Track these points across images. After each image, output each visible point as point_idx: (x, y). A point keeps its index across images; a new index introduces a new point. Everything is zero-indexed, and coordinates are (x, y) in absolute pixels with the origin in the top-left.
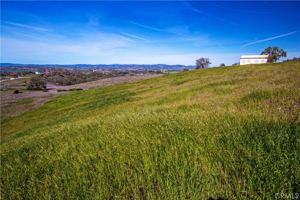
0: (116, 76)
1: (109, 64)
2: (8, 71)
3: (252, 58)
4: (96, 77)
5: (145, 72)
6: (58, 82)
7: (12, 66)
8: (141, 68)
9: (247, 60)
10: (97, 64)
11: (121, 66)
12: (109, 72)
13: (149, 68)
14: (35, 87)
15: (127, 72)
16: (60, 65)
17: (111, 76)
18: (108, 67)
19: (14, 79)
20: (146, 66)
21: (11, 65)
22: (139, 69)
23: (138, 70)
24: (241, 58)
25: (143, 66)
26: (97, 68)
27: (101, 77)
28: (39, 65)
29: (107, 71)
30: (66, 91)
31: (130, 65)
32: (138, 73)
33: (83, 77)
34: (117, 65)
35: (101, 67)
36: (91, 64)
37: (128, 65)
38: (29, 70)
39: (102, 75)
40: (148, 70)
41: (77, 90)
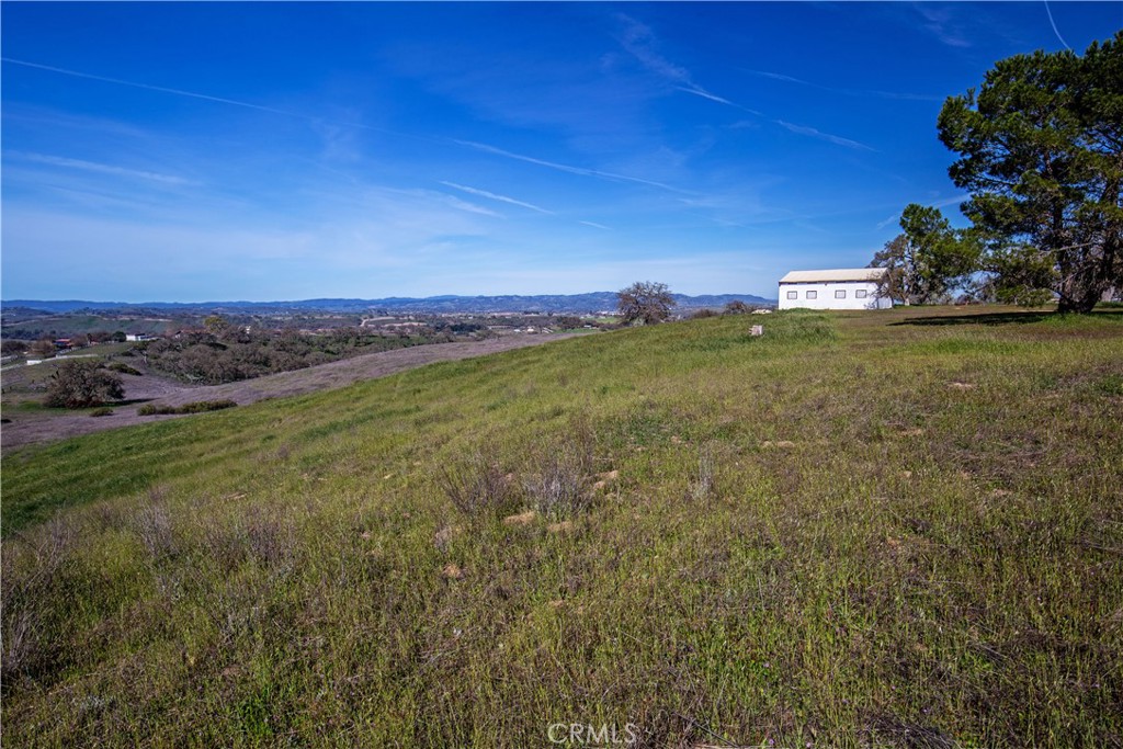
0: (421, 341)
1: (423, 297)
2: (65, 328)
3: (820, 282)
4: (350, 346)
5: (545, 321)
6: (190, 370)
7: (87, 309)
8: (534, 308)
9: (802, 289)
10: (383, 298)
11: (463, 303)
12: (416, 324)
13: (562, 307)
14: (79, 397)
15: (481, 322)
16: (254, 301)
17: (405, 341)
18: (421, 305)
19: (38, 362)
20: (552, 299)
21: (82, 307)
22: (526, 313)
23: (521, 315)
24: (781, 283)
25: (540, 298)
26: (379, 311)
27: (368, 347)
28: (181, 304)
29: (409, 320)
30: (173, 412)
31: (496, 298)
32: (517, 327)
33: (299, 347)
34: (452, 299)
35: (394, 306)
36: (362, 298)
37: (488, 299)
38: (137, 323)
39: (371, 340)
40: (554, 314)
41: (212, 409)
